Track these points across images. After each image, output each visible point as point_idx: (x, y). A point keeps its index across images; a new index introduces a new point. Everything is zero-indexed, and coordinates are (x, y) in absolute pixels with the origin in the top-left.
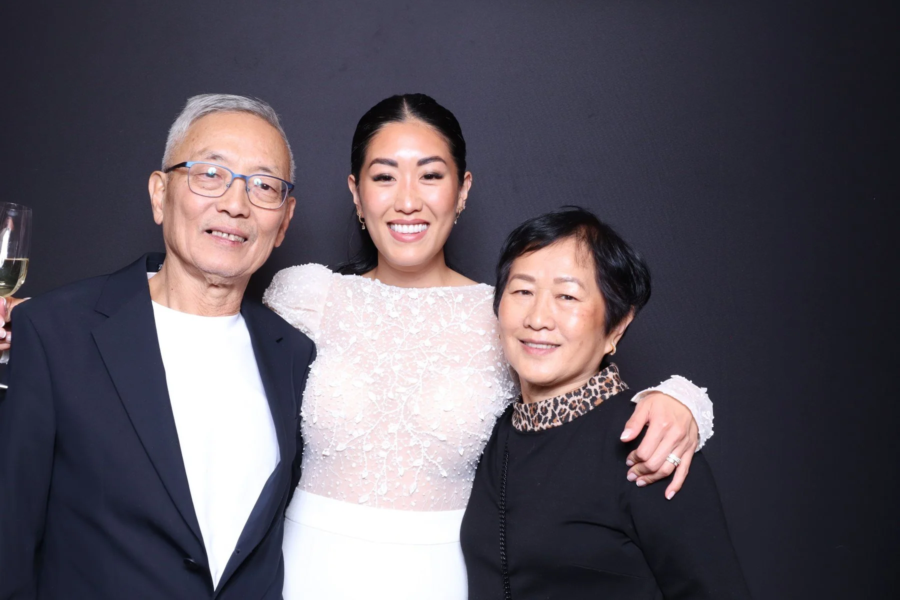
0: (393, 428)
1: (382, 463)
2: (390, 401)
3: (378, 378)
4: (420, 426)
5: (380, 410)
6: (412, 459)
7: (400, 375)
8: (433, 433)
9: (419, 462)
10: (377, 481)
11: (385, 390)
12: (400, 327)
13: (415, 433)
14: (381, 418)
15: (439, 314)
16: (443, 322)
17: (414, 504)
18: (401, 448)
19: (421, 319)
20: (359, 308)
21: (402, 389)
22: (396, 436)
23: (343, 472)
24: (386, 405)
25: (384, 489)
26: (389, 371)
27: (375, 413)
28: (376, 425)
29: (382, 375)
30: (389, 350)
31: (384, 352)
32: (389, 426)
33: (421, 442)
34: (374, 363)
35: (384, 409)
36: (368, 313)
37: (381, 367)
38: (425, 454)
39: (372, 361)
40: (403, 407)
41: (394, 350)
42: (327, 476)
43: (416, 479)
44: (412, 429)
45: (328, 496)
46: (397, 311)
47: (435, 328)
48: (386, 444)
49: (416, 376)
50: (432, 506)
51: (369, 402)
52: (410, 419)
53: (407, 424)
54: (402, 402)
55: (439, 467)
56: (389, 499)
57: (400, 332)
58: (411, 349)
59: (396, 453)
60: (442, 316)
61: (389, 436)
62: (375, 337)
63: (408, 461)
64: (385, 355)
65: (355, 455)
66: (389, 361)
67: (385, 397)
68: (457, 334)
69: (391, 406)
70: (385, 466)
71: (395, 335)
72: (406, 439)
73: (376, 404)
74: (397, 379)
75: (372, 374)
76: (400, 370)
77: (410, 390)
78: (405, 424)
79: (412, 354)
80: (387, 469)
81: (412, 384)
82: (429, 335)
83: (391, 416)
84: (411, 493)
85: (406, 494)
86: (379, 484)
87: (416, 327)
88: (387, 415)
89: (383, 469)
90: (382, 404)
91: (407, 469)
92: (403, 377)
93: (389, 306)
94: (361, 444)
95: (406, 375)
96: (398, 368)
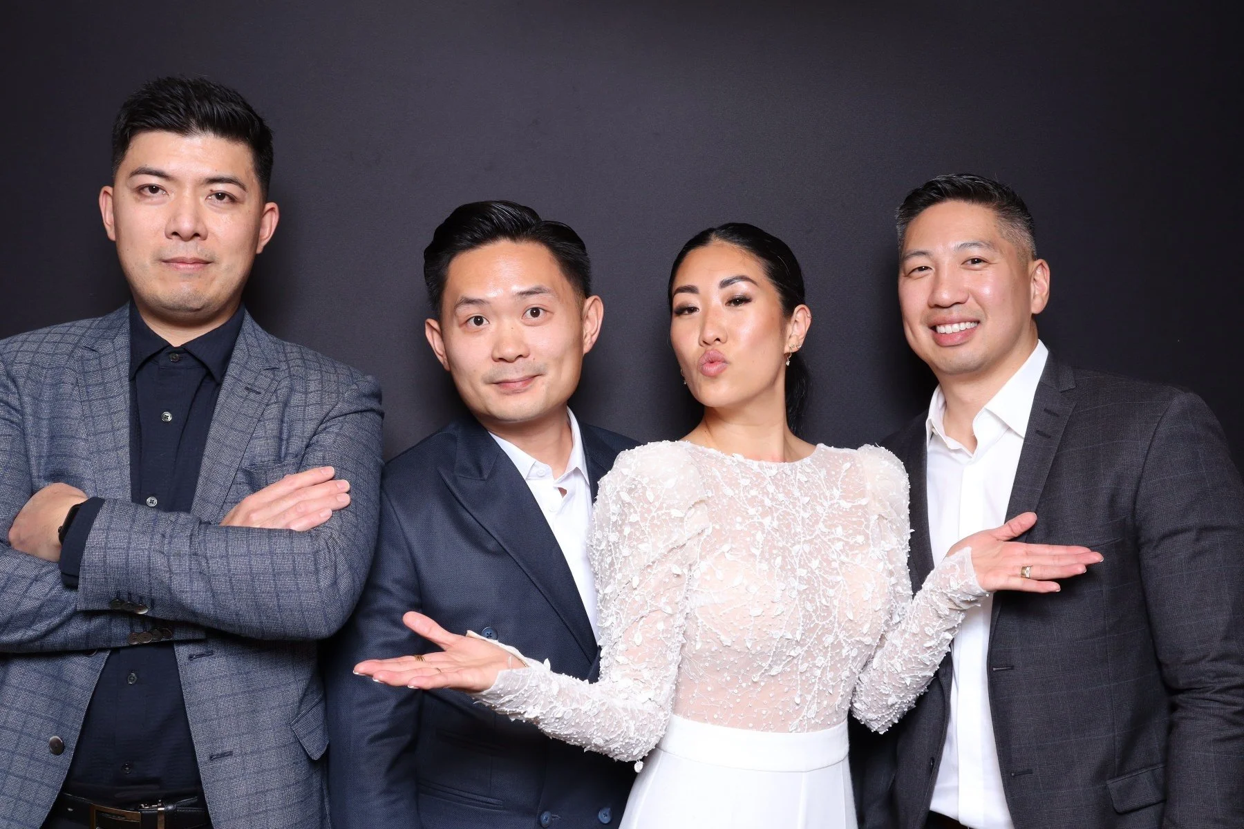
1: (814, 683)
2: (824, 608)
5: (817, 622)
21: (831, 592)
26: (809, 569)
27: (812, 626)
29: (806, 577)
37: (801, 566)
44: (844, 638)
49: (835, 572)
58: (813, 537)
73: (813, 614)
74: (821, 579)
82: (819, 518)
88: (823, 626)
92: (825, 576)
93: (771, 489)
94: (797, 665)
95: (826, 572)
96: (815, 564)
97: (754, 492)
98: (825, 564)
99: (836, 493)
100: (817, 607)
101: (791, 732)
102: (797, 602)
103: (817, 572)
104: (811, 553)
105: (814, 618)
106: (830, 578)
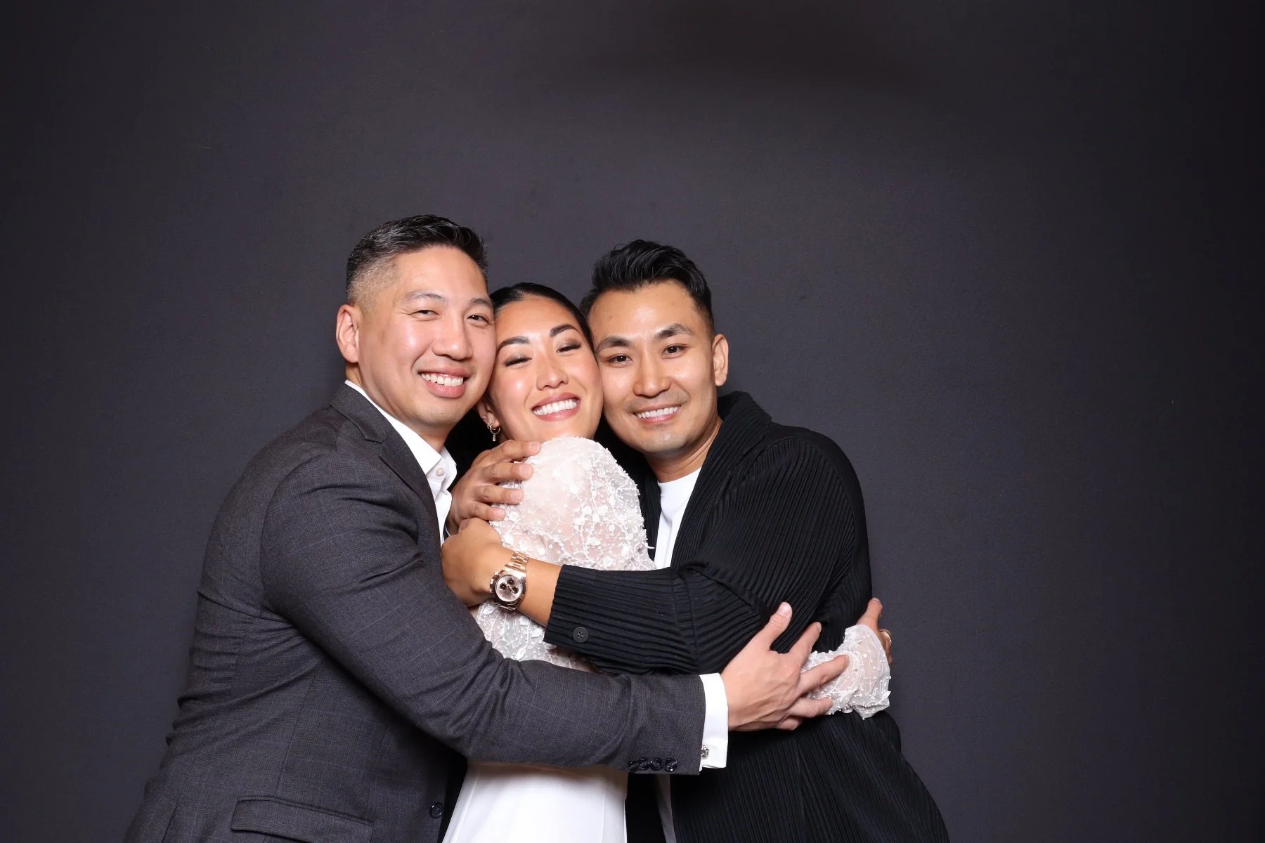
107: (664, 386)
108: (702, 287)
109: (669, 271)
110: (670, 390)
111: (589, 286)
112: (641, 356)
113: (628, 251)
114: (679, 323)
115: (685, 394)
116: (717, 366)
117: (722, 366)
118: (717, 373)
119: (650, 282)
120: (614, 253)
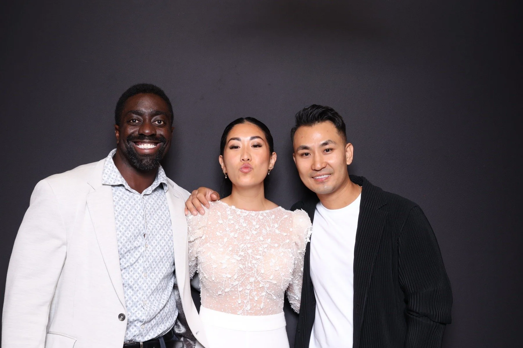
0: (252, 280)
2: (250, 267)
3: (242, 257)
4: (264, 278)
5: (245, 272)
6: (260, 293)
7: (252, 255)
8: (270, 281)
9: (264, 294)
10: (245, 304)
11: (247, 262)
12: (248, 230)
13: (262, 281)
14: (246, 276)
15: (265, 224)
16: (268, 229)
17: (262, 313)
18: (255, 288)
19: (258, 226)
20: (225, 221)
21: (254, 262)
22: (253, 283)
23: (229, 301)
24: (248, 270)
25: (249, 307)
26: (246, 253)
27: (243, 273)
28: (243, 279)
29: (244, 255)
30: (244, 242)
31: (241, 244)
32: (250, 279)
33: (265, 285)
34: (238, 250)
35: (247, 271)
36: (230, 223)
37: (242, 251)
38: (267, 290)
39: (237, 249)
40: (256, 270)
41: (246, 242)
42: (221, 302)
43: (263, 302)
44: (261, 280)
45: (221, 311)
46: (245, 223)
47: (264, 231)
48: (249, 287)
49: (259, 254)
50: (270, 313)
51: (240, 269)
52: (260, 275)
53: (258, 277)
54: (255, 267)
55: (273, 295)
56: (251, 311)
57: (247, 233)
59: (253, 290)
60: (266, 225)
61: (250, 283)
62: (236, 236)
63: (259, 293)
64: (242, 245)
65: (234, 293)
66: (245, 248)
67: (247, 266)
68: (274, 234)
69: (250, 270)
70: (248, 297)
71: (245, 234)
72: (258, 284)
73: (243, 269)
74: (251, 256)
75: (239, 255)
76: (251, 252)
77: (258, 262)
78: (257, 277)
79: (255, 244)
80: (250, 298)
81: (259, 258)
82: (261, 234)
83: (250, 274)
84: (262, 308)
85: (259, 309)
86: (246, 305)
87: (255, 230)
89: (248, 298)
90: (246, 269)
91: (258, 297)
92: (254, 256)
93: (242, 221)
94: (237, 288)
95: (255, 254)
96: (250, 251)
97: (232, 222)
98: (255, 252)
99: (276, 226)
100: (246, 267)
101: (239, 314)
102: (236, 264)
103: (250, 254)
104: (250, 247)
105: (244, 270)
106: (256, 257)
107: (323, 166)
108: (341, 124)
109: (326, 117)
110: (326, 167)
111: (294, 124)
112: (314, 153)
113: (309, 109)
114: (330, 139)
115: (332, 170)
116: (348, 156)
117: (350, 156)
118: (348, 159)
119: (319, 122)
120: (304, 110)
